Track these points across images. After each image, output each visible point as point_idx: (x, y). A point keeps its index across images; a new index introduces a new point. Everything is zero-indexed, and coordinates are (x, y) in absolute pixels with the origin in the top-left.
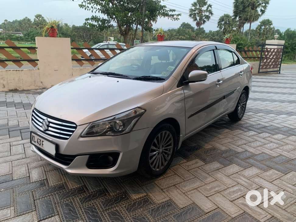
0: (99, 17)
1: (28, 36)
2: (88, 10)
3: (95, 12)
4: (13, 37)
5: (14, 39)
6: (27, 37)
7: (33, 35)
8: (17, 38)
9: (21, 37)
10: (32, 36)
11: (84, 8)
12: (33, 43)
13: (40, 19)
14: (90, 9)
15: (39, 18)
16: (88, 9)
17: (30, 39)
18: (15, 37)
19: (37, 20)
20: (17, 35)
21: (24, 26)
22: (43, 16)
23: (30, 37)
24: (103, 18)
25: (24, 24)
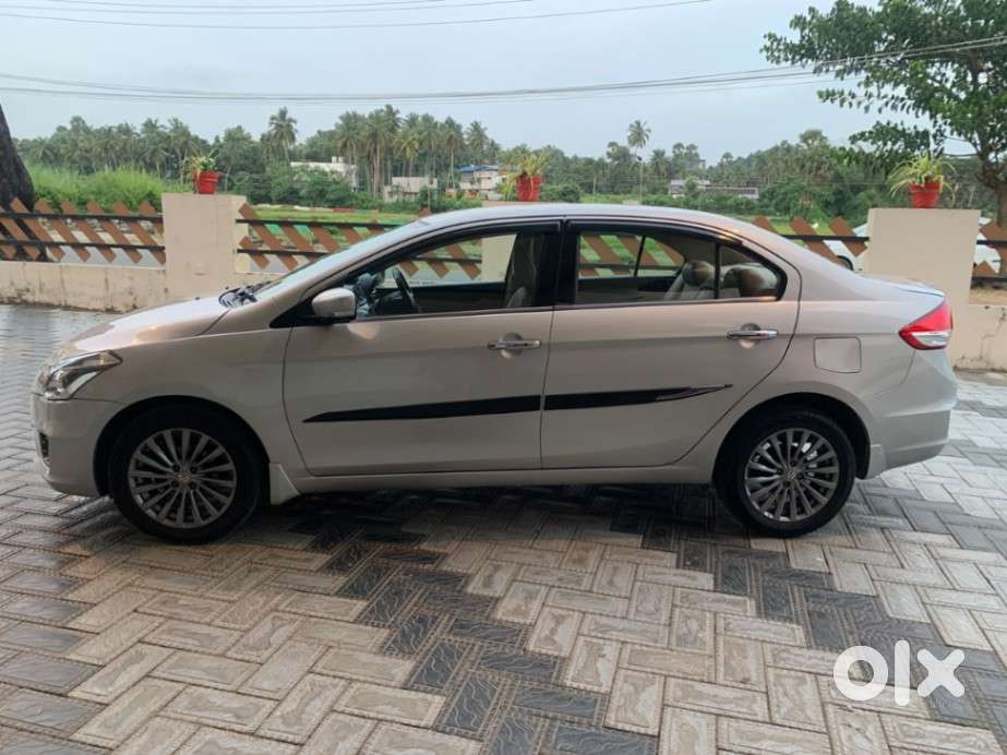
0: (902, 124)
1: (771, 199)
2: (851, 105)
3: (880, 111)
4: (729, 202)
5: (731, 207)
6: (766, 201)
7: (786, 194)
8: (738, 205)
9: (748, 202)
10: (780, 197)
11: (837, 102)
12: (779, 218)
13: (816, 143)
14: (859, 103)
15: (810, 142)
16: (854, 102)
17: (772, 209)
18: (733, 203)
19: (806, 147)
20: (740, 196)
21: (771, 168)
22: (824, 134)
23: (774, 201)
24: (915, 127)
25: (770, 164)
